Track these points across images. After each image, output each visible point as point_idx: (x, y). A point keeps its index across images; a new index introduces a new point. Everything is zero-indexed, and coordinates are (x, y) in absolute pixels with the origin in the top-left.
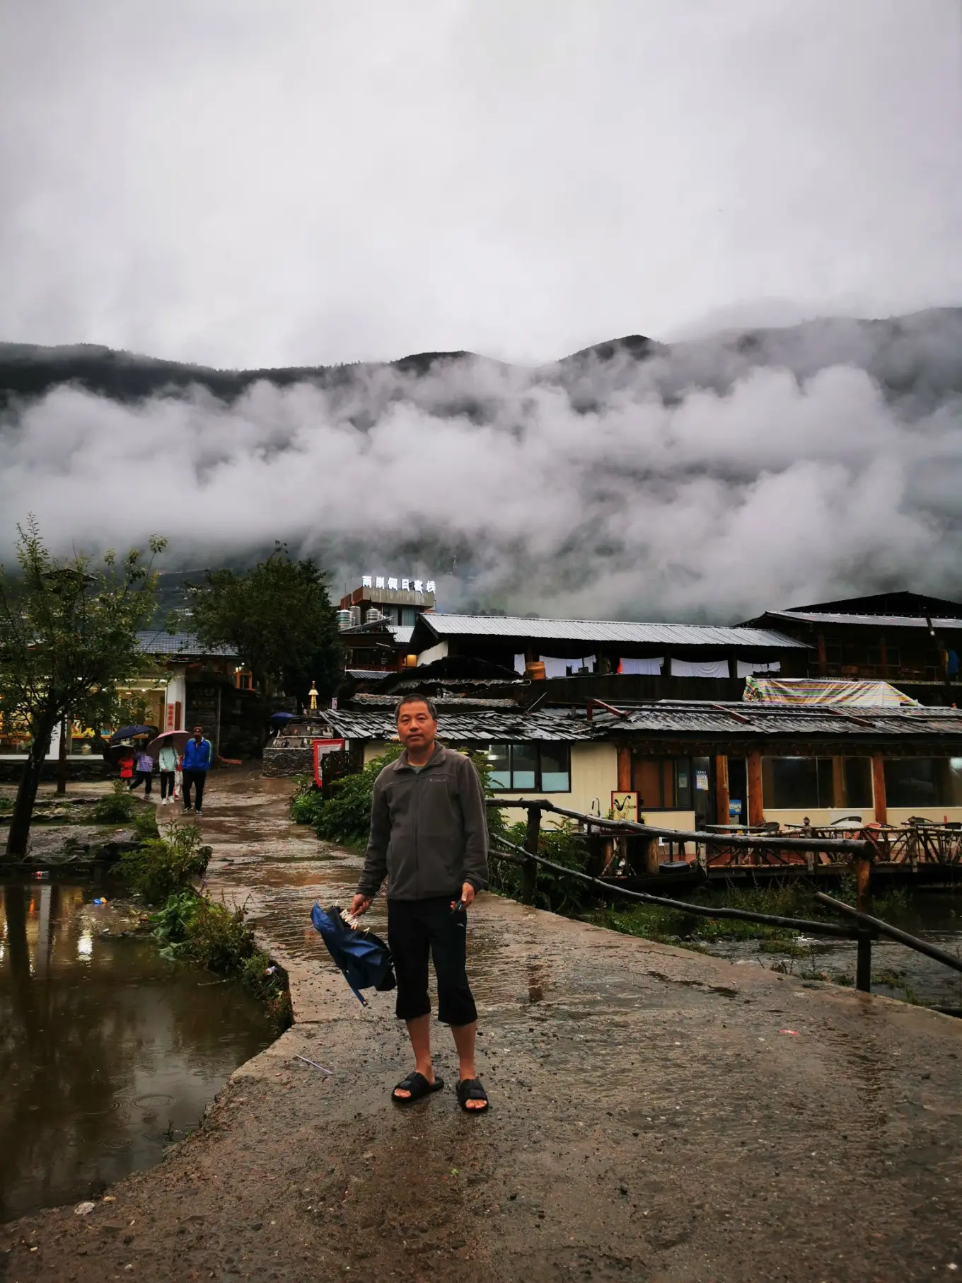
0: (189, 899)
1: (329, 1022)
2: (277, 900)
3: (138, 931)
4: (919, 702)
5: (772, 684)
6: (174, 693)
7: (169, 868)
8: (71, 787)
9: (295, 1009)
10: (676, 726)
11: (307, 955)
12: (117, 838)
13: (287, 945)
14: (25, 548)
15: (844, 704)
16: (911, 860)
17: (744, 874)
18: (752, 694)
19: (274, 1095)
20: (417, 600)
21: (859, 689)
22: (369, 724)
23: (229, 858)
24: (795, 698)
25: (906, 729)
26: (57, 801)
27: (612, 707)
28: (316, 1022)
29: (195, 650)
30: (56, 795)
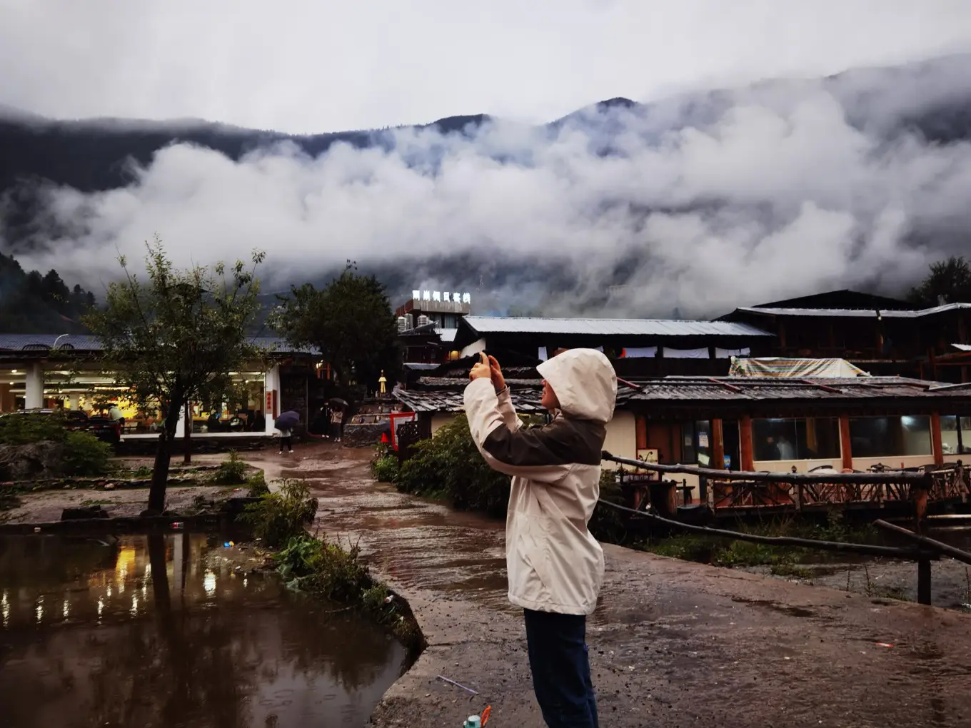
0: (306, 541)
1: (459, 644)
2: (378, 541)
3: (264, 567)
4: (871, 374)
5: (752, 362)
6: (271, 383)
7: (284, 516)
8: (194, 458)
9: (425, 632)
10: (682, 396)
11: (419, 585)
12: (236, 496)
13: (399, 577)
14: (152, 261)
15: (811, 375)
16: (878, 498)
17: (744, 513)
18: (736, 370)
19: (427, 715)
20: (456, 309)
21: (821, 365)
22: (434, 400)
23: (330, 509)
24: (770, 374)
25: (866, 394)
26: (185, 468)
27: (629, 383)
28: (448, 644)
29: (285, 348)
30: (183, 464)
